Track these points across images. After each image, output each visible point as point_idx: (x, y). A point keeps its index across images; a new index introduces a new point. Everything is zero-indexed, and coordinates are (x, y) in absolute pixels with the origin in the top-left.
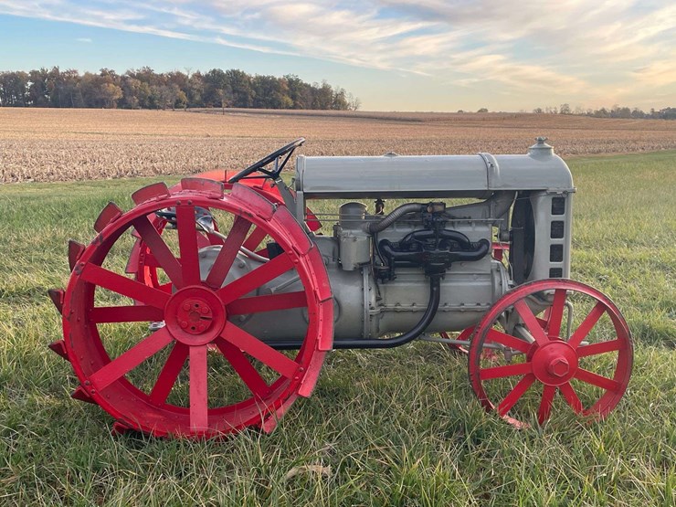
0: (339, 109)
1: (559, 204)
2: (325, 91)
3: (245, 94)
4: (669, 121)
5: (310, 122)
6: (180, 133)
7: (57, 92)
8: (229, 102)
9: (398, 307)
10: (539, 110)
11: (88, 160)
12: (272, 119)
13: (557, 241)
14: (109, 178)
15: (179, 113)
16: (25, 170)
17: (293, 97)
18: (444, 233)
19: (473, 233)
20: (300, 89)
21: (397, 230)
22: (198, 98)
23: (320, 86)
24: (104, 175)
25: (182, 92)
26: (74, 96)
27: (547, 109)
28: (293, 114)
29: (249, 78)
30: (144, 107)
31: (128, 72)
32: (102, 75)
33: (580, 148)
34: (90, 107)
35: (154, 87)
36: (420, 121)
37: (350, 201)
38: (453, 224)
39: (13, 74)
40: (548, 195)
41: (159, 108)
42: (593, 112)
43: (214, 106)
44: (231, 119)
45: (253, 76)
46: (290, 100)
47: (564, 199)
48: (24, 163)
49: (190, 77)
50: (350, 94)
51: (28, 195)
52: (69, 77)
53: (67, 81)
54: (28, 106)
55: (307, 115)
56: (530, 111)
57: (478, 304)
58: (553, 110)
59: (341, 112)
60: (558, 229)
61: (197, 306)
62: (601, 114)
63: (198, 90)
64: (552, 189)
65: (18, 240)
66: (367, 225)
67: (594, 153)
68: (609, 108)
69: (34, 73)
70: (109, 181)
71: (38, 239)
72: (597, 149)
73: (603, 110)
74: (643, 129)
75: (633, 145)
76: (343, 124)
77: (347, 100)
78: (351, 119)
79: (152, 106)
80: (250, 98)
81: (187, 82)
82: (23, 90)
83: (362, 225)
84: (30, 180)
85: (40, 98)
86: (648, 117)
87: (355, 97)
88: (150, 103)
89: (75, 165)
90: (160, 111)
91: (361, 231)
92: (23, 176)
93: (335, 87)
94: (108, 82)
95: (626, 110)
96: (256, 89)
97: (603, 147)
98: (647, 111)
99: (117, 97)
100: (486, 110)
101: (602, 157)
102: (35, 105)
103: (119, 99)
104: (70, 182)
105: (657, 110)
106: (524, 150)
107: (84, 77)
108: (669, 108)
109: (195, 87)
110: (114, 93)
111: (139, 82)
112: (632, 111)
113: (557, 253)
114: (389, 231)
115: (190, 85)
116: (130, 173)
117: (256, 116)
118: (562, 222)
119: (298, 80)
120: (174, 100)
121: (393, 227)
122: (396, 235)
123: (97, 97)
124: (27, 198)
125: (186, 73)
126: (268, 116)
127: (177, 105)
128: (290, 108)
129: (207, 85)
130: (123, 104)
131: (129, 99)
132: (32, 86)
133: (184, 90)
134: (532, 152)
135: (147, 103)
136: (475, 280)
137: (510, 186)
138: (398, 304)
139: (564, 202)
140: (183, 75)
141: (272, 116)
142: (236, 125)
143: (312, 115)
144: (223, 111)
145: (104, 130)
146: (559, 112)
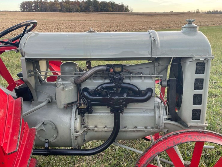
0: (126, 12)
1: (201, 67)
2: (122, 6)
3: (98, 7)
5: (117, 16)
7: (42, 7)
8: (93, 10)
9: (96, 129)
10: (189, 11)
12: (106, 15)
13: (198, 92)
15: (78, 14)
17: (112, 8)
18: (122, 85)
19: (142, 84)
20: (114, 5)
21: (94, 82)
22: (83, 9)
23: (121, 5)
25: (78, 7)
26: (47, 8)
27: (192, 11)
28: (112, 13)
29: (99, 2)
30: (67, 12)
31: (62, 1)
32: (55, 2)
33: (202, 24)
34: (51, 12)
35: (70, 5)
38: (129, 78)
39: (28, 2)
40: (194, 61)
41: (72, 12)
42: (206, 12)
43: (88, 11)
44: (93, 15)
45: (100, 1)
46: (111, 9)
47: (205, 63)
49: (81, 2)
50: (130, 7)
52: (45, 3)
53: (44, 4)
54: (33, 12)
55: (117, 14)
56: (187, 12)
57: (146, 128)
58: (193, 12)
59: (127, 13)
60: (199, 84)
62: (209, 12)
63: (84, 6)
64: (196, 57)
66: (73, 79)
67: (207, 25)
68: (212, 11)
69: (35, 1)
72: (208, 24)
73: (210, 11)
75: (220, 22)
76: (127, 16)
77: (129, 9)
79: (70, 12)
80: (99, 9)
81: (80, 4)
82: (32, 7)
85: (37, 9)
87: (131, 8)
88: (69, 10)
90: (72, 13)
91: (70, 82)
93: (125, 5)
94: (57, 4)
95: (217, 11)
96: (101, 6)
97: (210, 23)
99: (59, 9)
100: (173, 12)
101: (210, 27)
102: (35, 11)
103: (60, 9)
106: (178, 28)
107: (49, 2)
109: (82, 5)
110: (58, 7)
111: (66, 4)
112: (219, 12)
113: (198, 100)
114: (88, 81)
115: (81, 5)
117: (101, 14)
118: (203, 79)
119: (114, 3)
120: (76, 9)
121: (91, 79)
122: (93, 85)
123: (53, 9)
125: (80, 1)
126: (104, 14)
127: (77, 11)
128: (112, 12)
129: (86, 4)
130: (61, 11)
131: (62, 9)
132: (34, 5)
133: (79, 6)
134: (184, 29)
135: (68, 10)
136: (144, 112)
137: (167, 55)
138: (96, 127)
139: (204, 66)
140: (79, 2)
141: (106, 14)
142: (94, 17)
143: (118, 14)
144: (91, 13)
145: (54, 19)
146: (195, 12)
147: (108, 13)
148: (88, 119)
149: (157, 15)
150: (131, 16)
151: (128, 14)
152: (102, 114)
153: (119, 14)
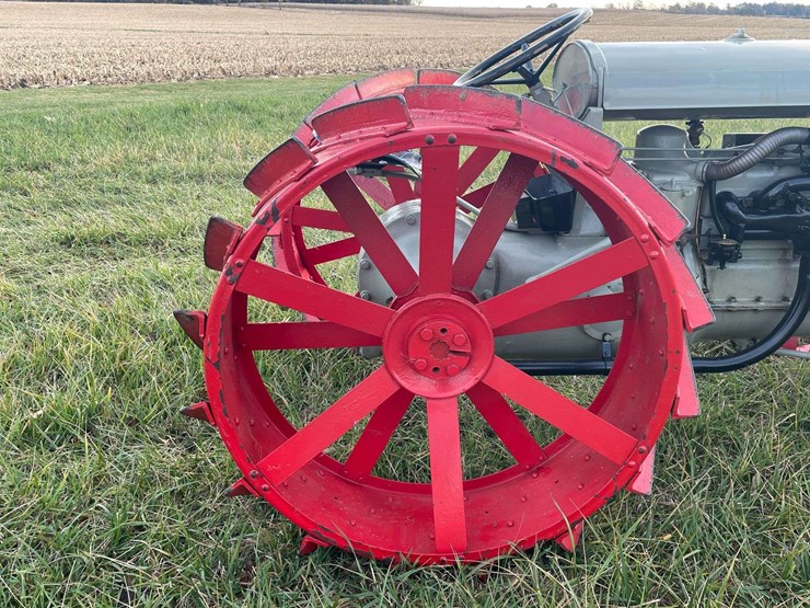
0: (402, 4)
4: (746, 17)
5: (372, 18)
6: (237, 30)
9: (733, 304)
10: (612, 6)
11: (146, 60)
12: (332, 15)
14: (173, 81)
15: (235, 9)
16: (78, 70)
24: (168, 77)
36: (487, 17)
37: (656, 123)
41: (213, 3)
42: (667, 8)
44: (289, 14)
48: (77, 64)
51: (86, 101)
55: (369, 10)
56: (603, 7)
58: (625, 6)
59: (404, 7)
61: (444, 331)
62: (676, 10)
65: (83, 162)
66: (701, 168)
70: (175, 84)
71: (106, 159)
73: (677, 5)
74: (720, 26)
78: (416, 15)
83: (691, 167)
84: (86, 83)
86: (723, 13)
89: (133, 66)
92: (77, 78)
95: (701, 6)
98: (722, 7)
100: (556, 6)
104: (130, 85)
105: (733, 5)
108: (745, 4)
112: (707, 7)
116: (196, 75)
124: (86, 105)
126: (328, 12)
128: (351, 2)
138: (731, 299)
141: (333, 12)
142: (294, 22)
143: (374, 10)
144: (280, 6)
145: (156, 27)
146: (631, 8)
147: (339, 9)
148: (713, 280)
149: (508, 16)
150: (421, 20)
151: (409, 12)
152: (752, 266)
153: (379, 11)
